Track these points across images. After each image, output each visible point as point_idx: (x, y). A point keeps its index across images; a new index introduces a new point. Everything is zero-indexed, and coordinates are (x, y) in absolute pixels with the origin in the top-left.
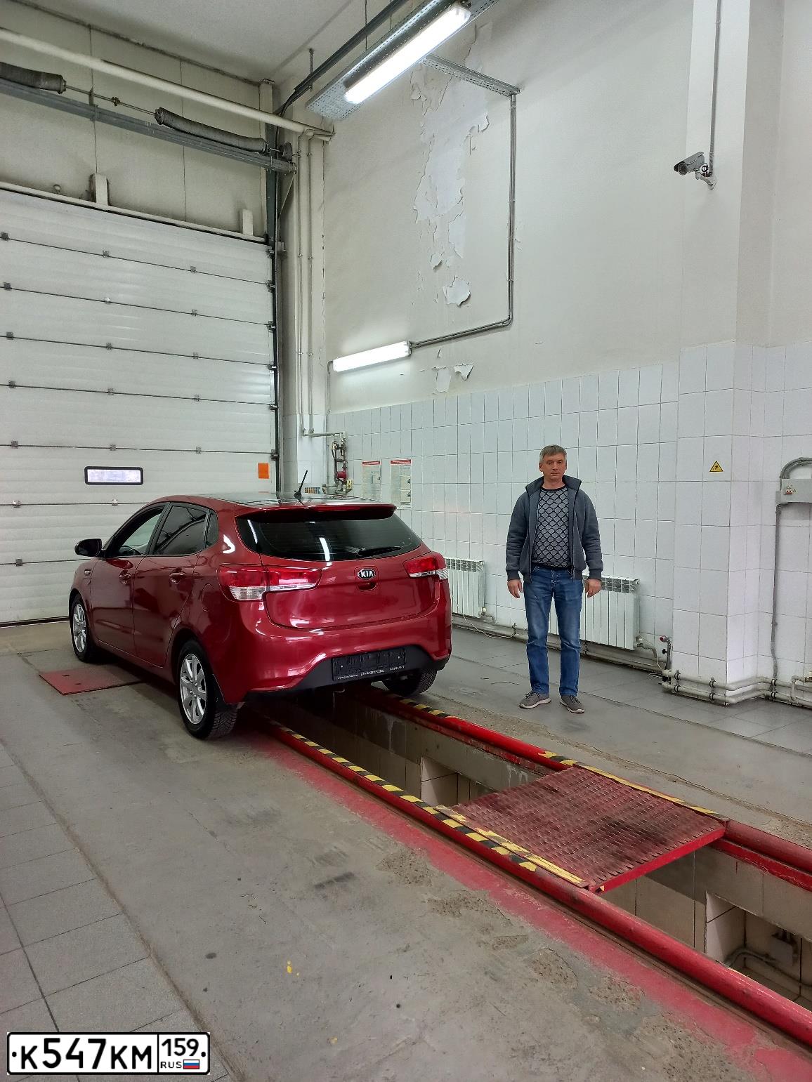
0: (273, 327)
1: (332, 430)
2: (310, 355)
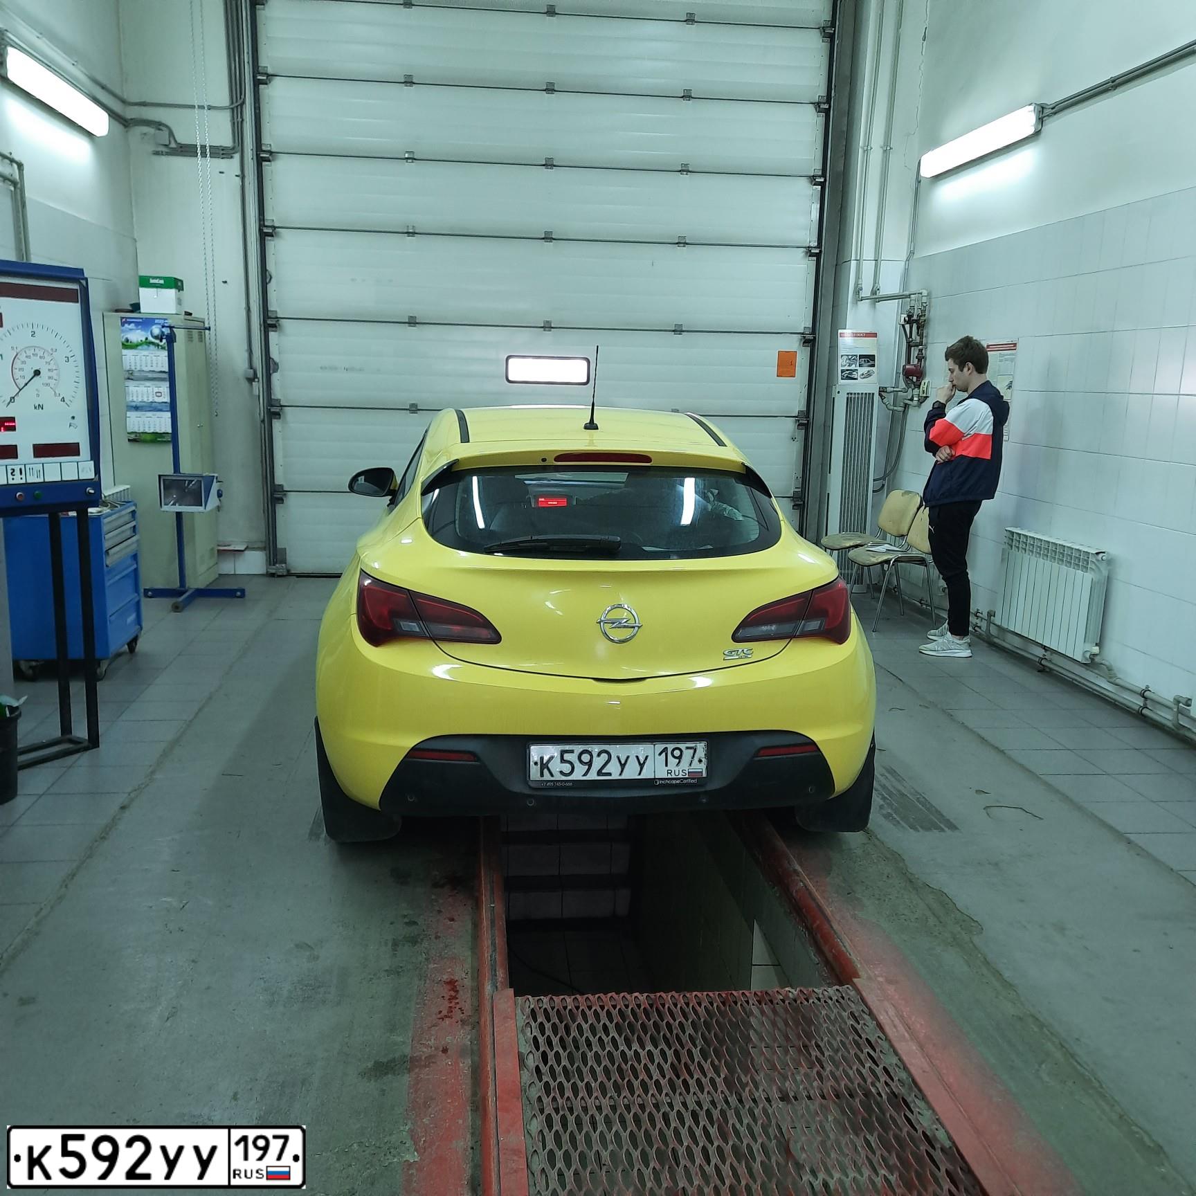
0: (823, 106)
1: (913, 288)
2: (887, 149)
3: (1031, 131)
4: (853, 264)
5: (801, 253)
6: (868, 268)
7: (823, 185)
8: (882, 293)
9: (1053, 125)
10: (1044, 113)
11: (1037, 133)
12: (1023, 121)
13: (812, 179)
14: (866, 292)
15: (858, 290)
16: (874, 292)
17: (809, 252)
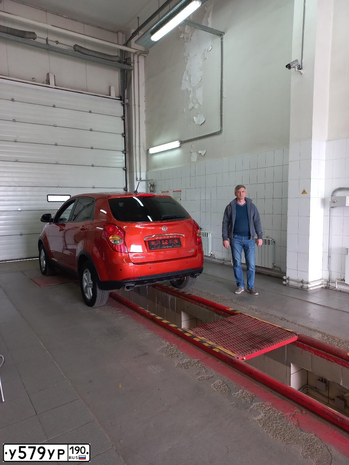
0: (123, 135)
1: (149, 178)
2: (140, 147)
3: (179, 146)
4: (135, 172)
5: (122, 169)
6: (138, 173)
7: (125, 154)
8: (142, 179)
9: (185, 145)
10: (182, 143)
11: (180, 147)
12: (177, 144)
13: (123, 152)
14: (138, 179)
15: (137, 179)
16: (140, 179)
17: (124, 169)
